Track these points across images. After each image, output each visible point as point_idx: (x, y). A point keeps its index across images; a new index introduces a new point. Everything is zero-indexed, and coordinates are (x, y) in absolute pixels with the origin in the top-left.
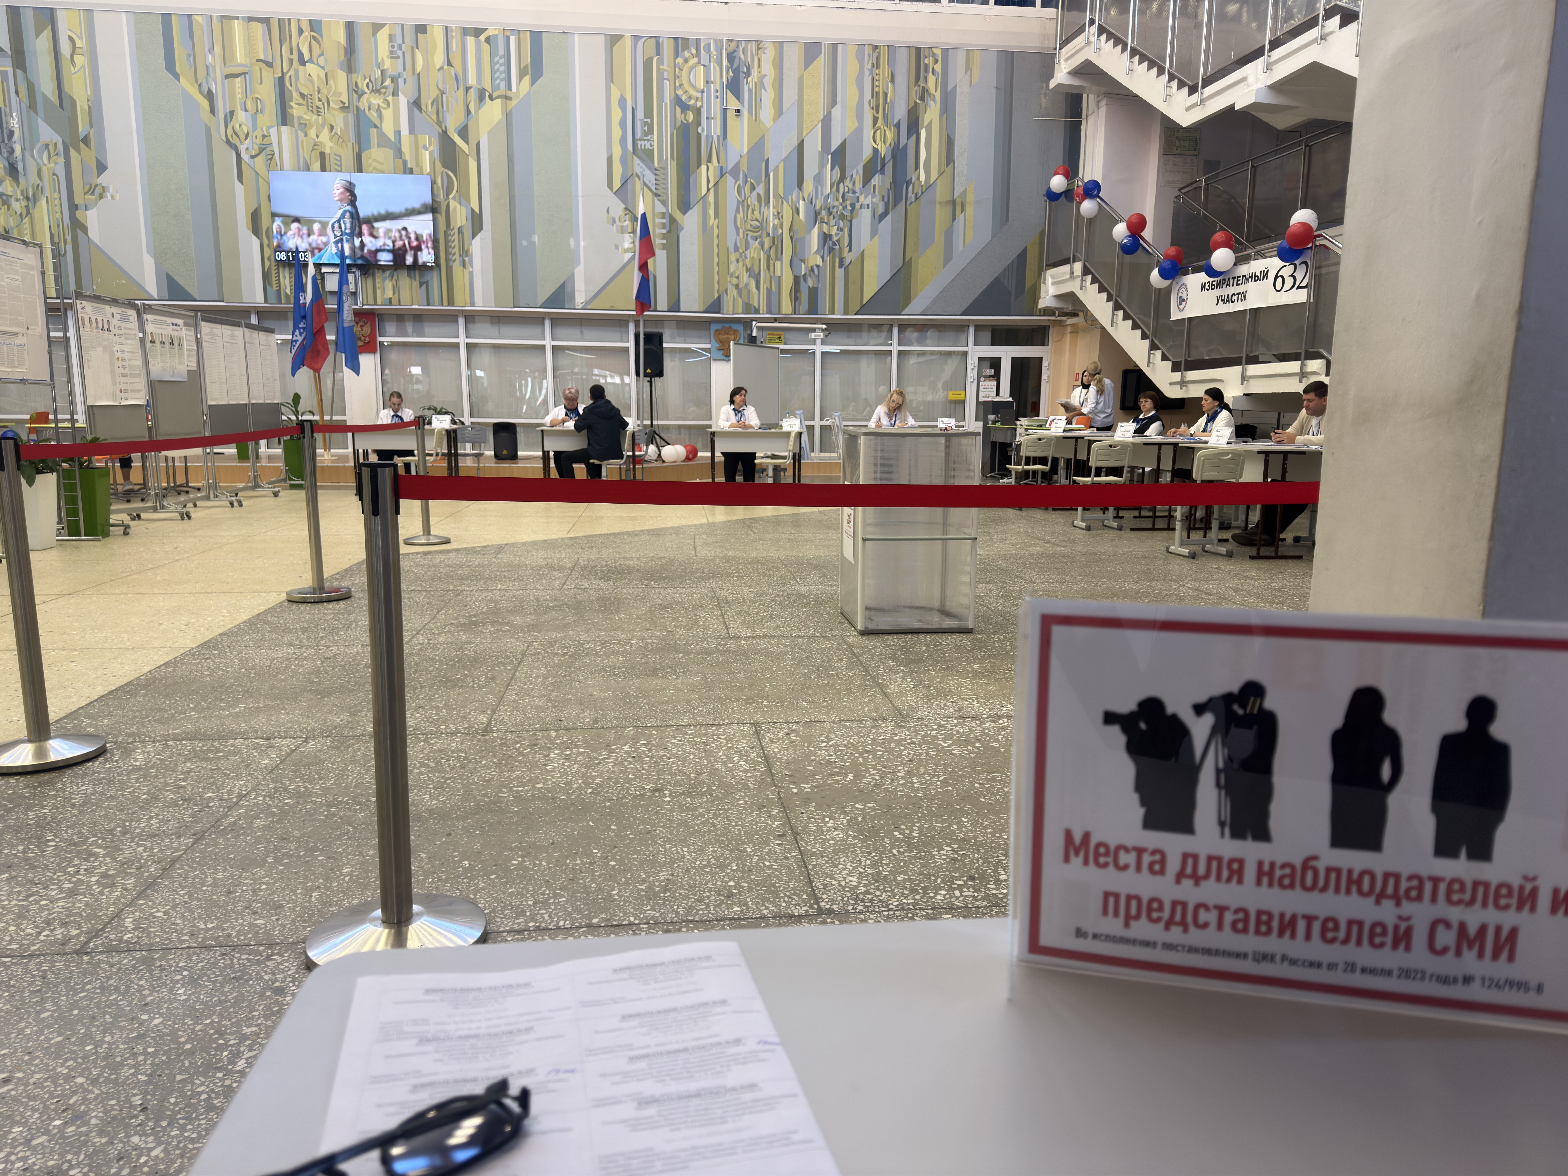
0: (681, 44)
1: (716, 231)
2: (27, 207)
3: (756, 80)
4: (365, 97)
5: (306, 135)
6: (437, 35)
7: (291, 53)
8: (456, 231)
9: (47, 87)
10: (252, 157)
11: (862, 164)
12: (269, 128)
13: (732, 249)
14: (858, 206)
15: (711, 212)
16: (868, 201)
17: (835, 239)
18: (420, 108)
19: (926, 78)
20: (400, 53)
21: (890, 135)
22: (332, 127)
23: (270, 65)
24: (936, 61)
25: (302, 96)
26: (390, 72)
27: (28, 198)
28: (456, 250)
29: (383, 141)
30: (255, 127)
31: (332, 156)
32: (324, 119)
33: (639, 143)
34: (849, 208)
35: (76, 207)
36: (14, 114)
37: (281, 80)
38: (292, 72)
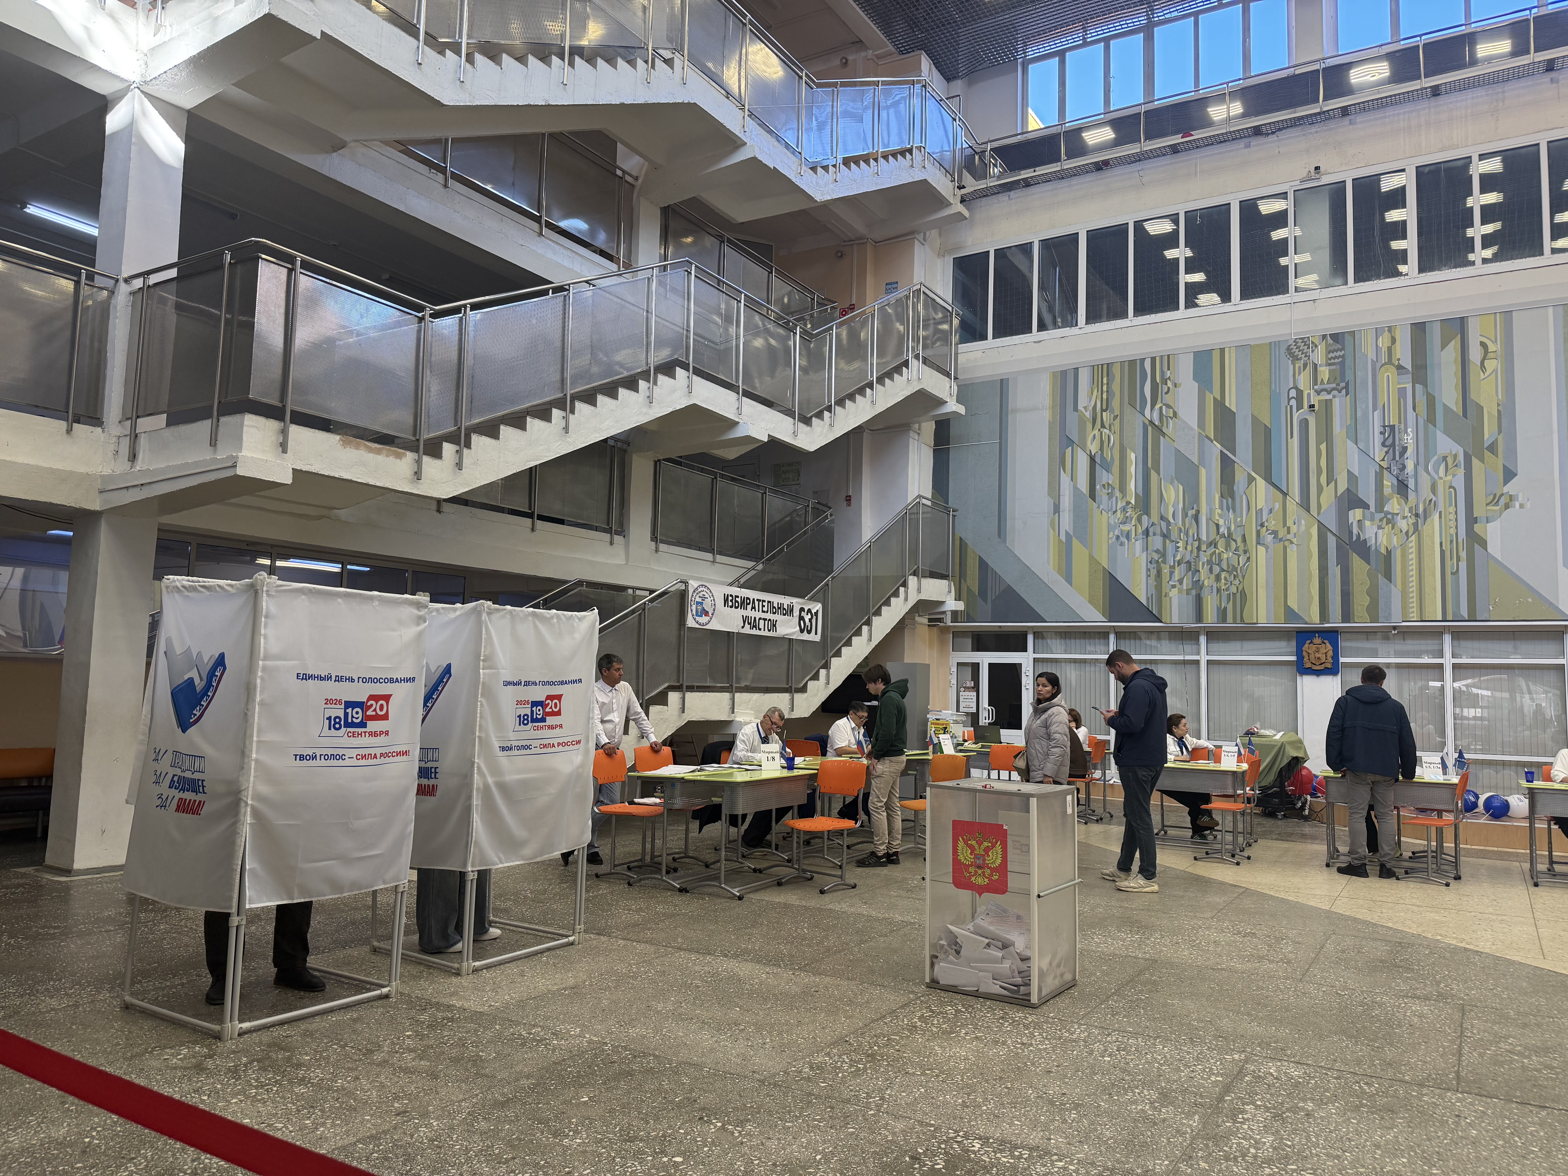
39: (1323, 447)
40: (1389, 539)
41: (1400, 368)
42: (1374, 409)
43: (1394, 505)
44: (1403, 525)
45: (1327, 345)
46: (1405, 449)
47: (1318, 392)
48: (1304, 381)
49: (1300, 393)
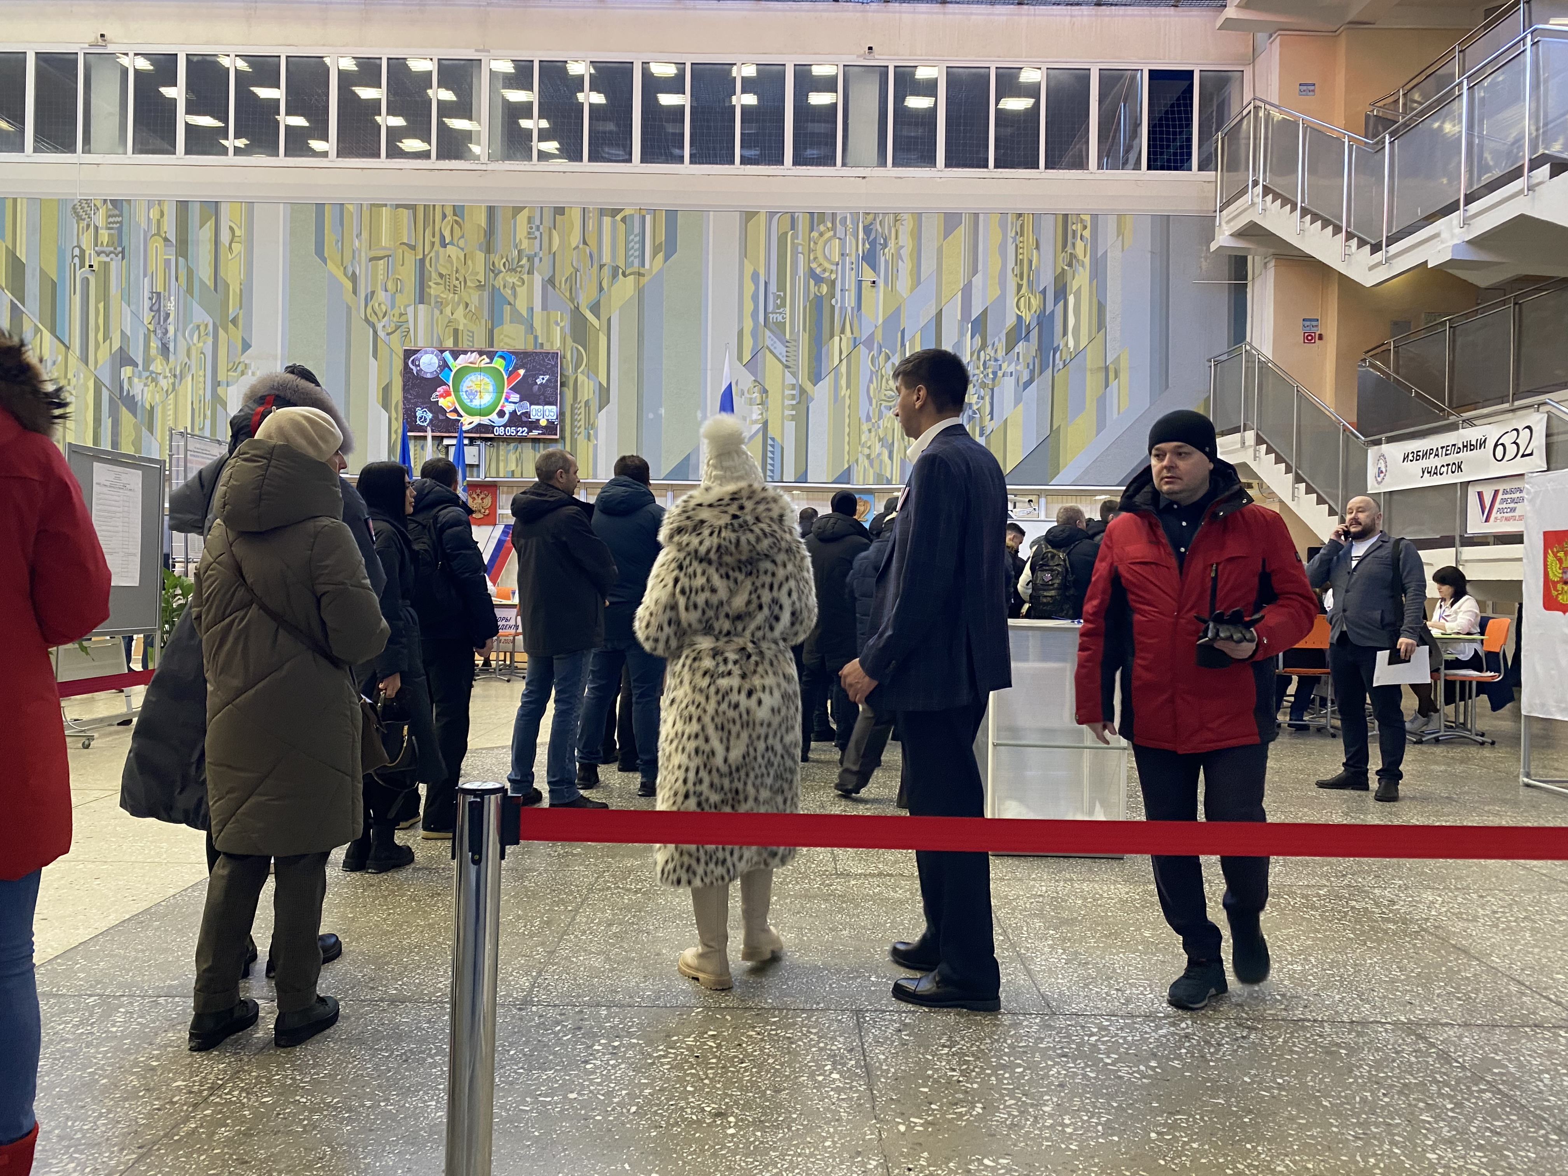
0: (816, 219)
1: (847, 402)
2: (174, 384)
3: (892, 251)
4: (501, 275)
5: (441, 313)
6: (576, 216)
7: (434, 236)
8: (583, 404)
9: (205, 273)
10: (388, 334)
11: (1005, 332)
12: (406, 306)
13: (863, 420)
14: (1000, 374)
15: (843, 382)
16: (1012, 368)
17: (975, 407)
18: (554, 286)
19: (1074, 244)
20: (537, 234)
21: (1035, 302)
22: (467, 305)
23: (413, 248)
24: (1085, 227)
25: (441, 276)
26: (527, 252)
27: (175, 376)
28: (582, 422)
29: (516, 317)
30: (393, 307)
31: (465, 333)
32: (460, 298)
33: (771, 316)
34: (991, 376)
35: (219, 384)
36: (172, 298)
37: (422, 261)
38: (433, 254)
39: (101, 305)
40: (153, 397)
41: (166, 240)
42: (145, 276)
43: (158, 366)
44: (164, 383)
45: (108, 210)
46: (168, 315)
47: (98, 254)
48: (86, 241)
49: (82, 251)
